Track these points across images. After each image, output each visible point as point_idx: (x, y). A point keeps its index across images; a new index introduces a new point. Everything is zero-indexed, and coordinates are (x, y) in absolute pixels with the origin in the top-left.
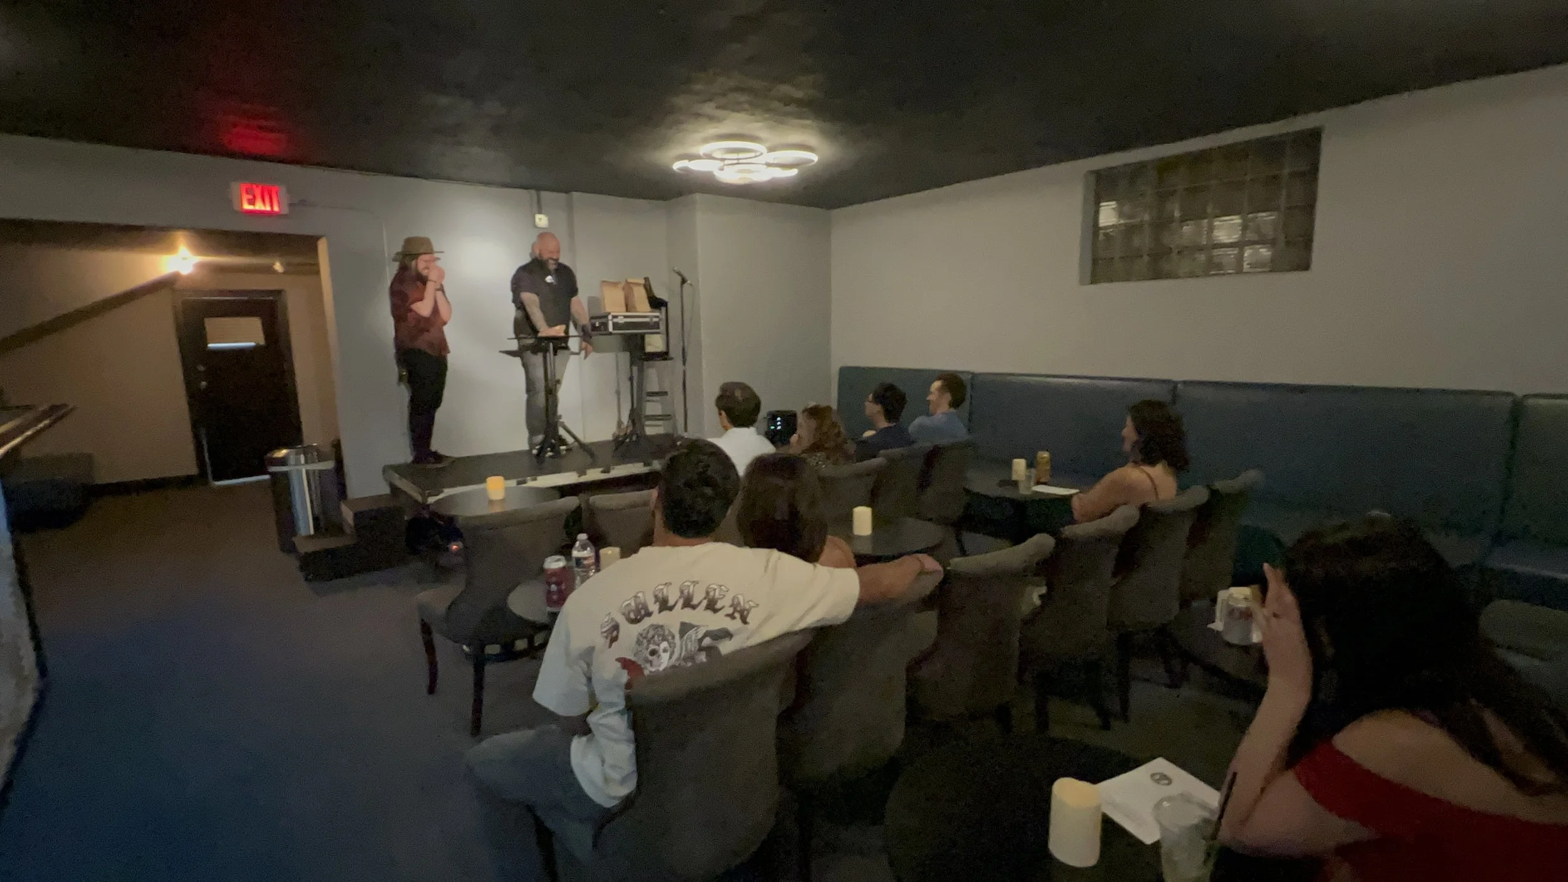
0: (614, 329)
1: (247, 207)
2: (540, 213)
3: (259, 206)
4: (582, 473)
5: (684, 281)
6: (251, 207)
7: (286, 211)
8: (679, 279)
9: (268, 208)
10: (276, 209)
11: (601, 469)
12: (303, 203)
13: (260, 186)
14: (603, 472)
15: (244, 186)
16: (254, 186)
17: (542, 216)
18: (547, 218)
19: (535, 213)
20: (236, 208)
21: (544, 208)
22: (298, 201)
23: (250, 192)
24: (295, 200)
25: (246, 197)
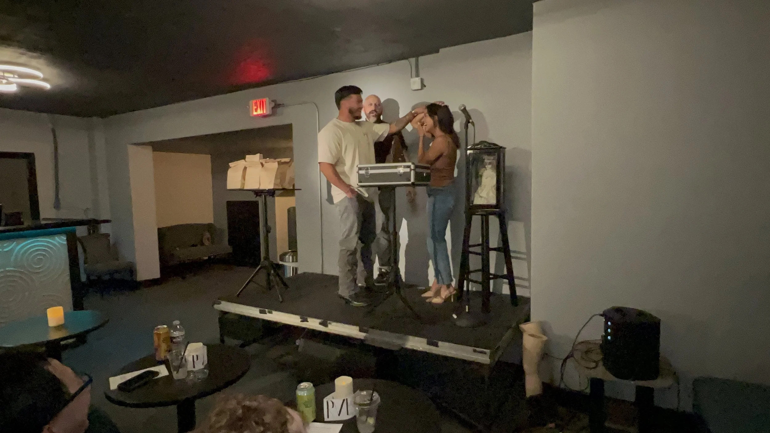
1: (255, 113)
2: (417, 76)
3: (259, 112)
4: (304, 320)
5: (468, 122)
7: (268, 113)
9: (262, 113)
10: (265, 112)
11: (319, 321)
12: (278, 105)
13: (259, 100)
14: (320, 324)
15: (254, 101)
16: (257, 101)
17: (418, 80)
18: (420, 79)
19: (412, 77)
20: (251, 115)
21: (421, 71)
22: (275, 105)
23: (256, 104)
24: (273, 105)
25: (254, 108)
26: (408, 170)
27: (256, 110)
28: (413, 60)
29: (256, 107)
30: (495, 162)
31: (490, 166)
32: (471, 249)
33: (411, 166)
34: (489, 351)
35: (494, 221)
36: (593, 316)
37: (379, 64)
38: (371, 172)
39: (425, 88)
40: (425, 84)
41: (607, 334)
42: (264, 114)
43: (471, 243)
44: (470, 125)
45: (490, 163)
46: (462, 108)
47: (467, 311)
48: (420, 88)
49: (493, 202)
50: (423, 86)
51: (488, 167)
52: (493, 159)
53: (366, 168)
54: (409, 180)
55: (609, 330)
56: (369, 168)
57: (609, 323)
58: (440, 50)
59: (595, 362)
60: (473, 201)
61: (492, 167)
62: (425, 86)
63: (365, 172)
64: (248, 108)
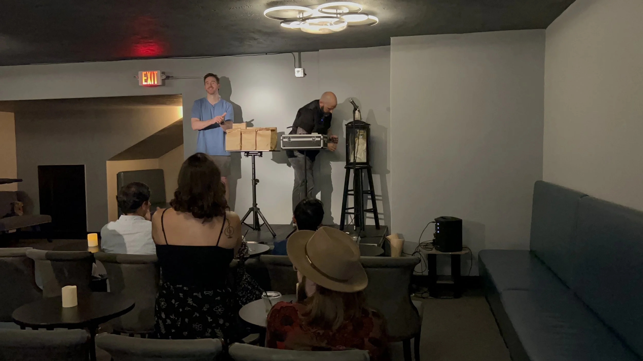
0: (283, 147)
1: (144, 83)
2: (300, 67)
3: (149, 82)
5: (355, 109)
6: (146, 83)
7: (160, 84)
8: (353, 108)
9: (153, 83)
10: (156, 83)
12: (168, 77)
13: (150, 72)
15: (144, 73)
16: (148, 72)
17: (300, 69)
18: (303, 70)
19: (295, 68)
20: (140, 85)
21: (303, 63)
22: (166, 77)
23: (146, 75)
24: (164, 77)
25: (144, 78)
26: (319, 139)
27: (146, 81)
28: (296, 54)
29: (146, 78)
30: (365, 134)
31: (361, 137)
32: (349, 193)
33: (321, 136)
34: (376, 244)
35: (364, 174)
36: (429, 223)
37: (267, 54)
38: (292, 140)
39: (306, 76)
40: (306, 73)
41: (437, 230)
42: (154, 85)
43: (349, 189)
44: (357, 112)
45: (361, 135)
46: (351, 101)
47: (355, 229)
48: (303, 76)
49: (365, 161)
50: (305, 74)
51: (360, 137)
52: (364, 132)
53: (288, 137)
54: (320, 146)
55: (438, 228)
56: (291, 137)
57: (438, 224)
58: (319, 50)
59: (431, 248)
60: (350, 160)
61: (363, 137)
62: (306, 75)
63: (288, 140)
64: (137, 77)
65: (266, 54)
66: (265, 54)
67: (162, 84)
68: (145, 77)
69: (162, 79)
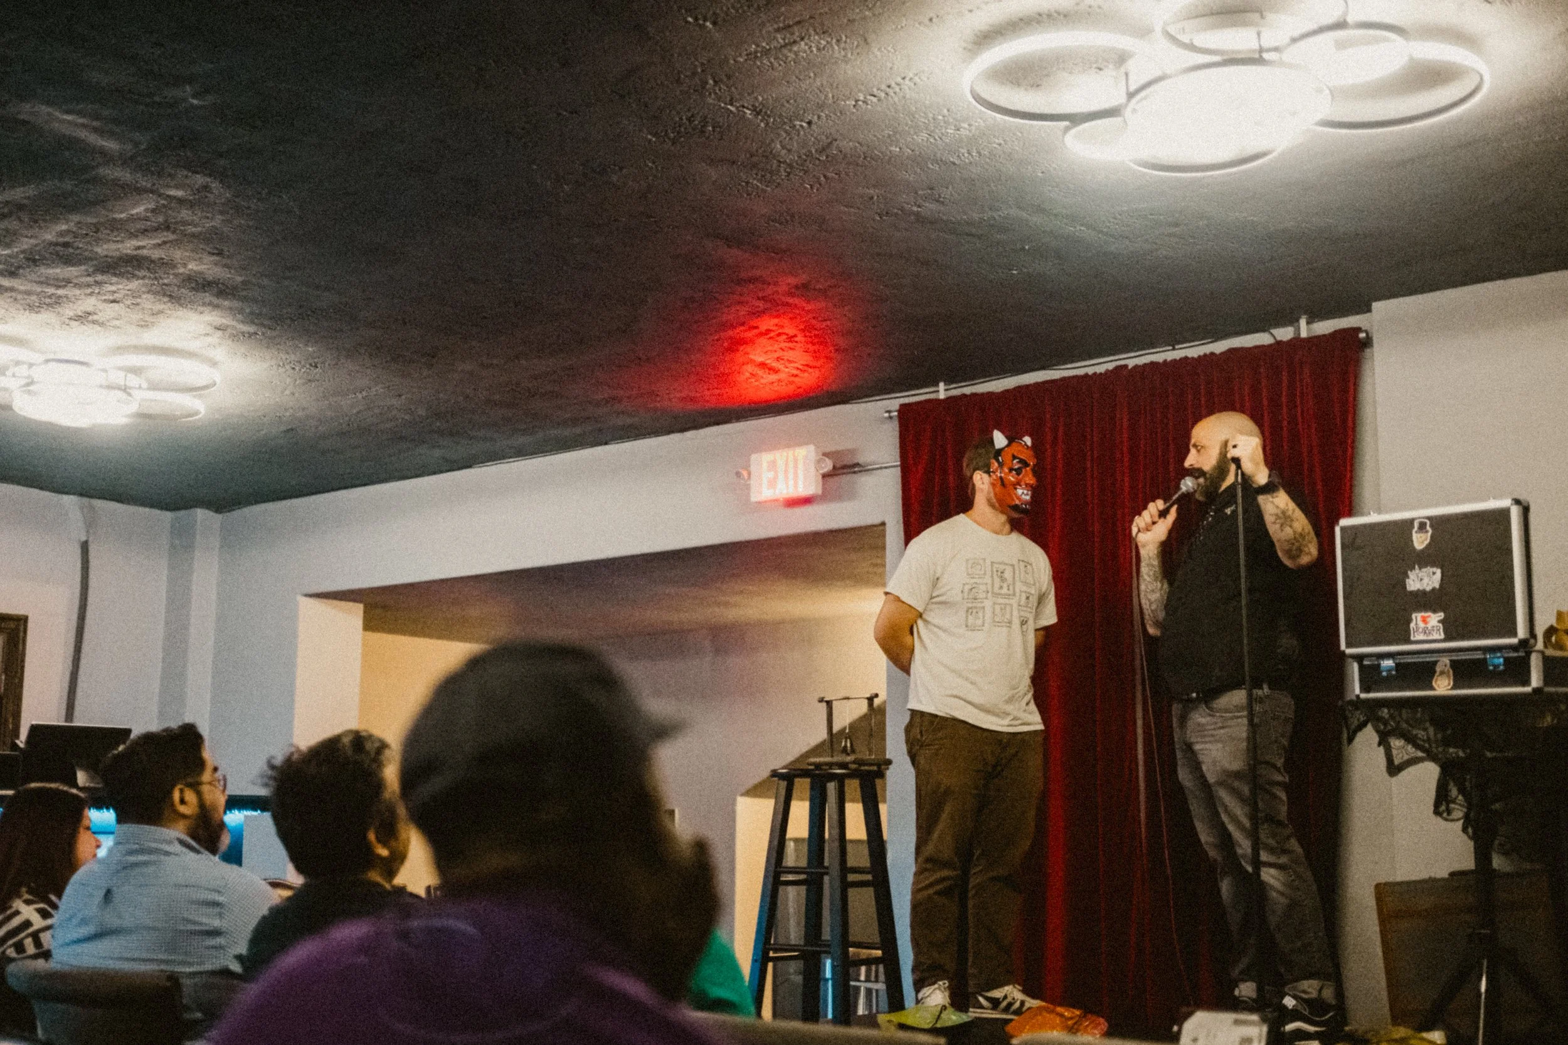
1: (766, 494)
3: (781, 488)
6: (770, 493)
9: (791, 490)
10: (801, 488)
12: (843, 468)
13: (784, 454)
15: (766, 458)
16: (778, 455)
20: (753, 498)
22: (834, 467)
23: (773, 465)
24: (828, 466)
25: (767, 475)
27: (772, 483)
29: (771, 475)
37: (1177, 347)
42: (794, 497)
58: (1372, 306)
64: (745, 473)
65: (1174, 349)
66: (1171, 348)
67: (820, 492)
68: (769, 470)
69: (824, 476)
